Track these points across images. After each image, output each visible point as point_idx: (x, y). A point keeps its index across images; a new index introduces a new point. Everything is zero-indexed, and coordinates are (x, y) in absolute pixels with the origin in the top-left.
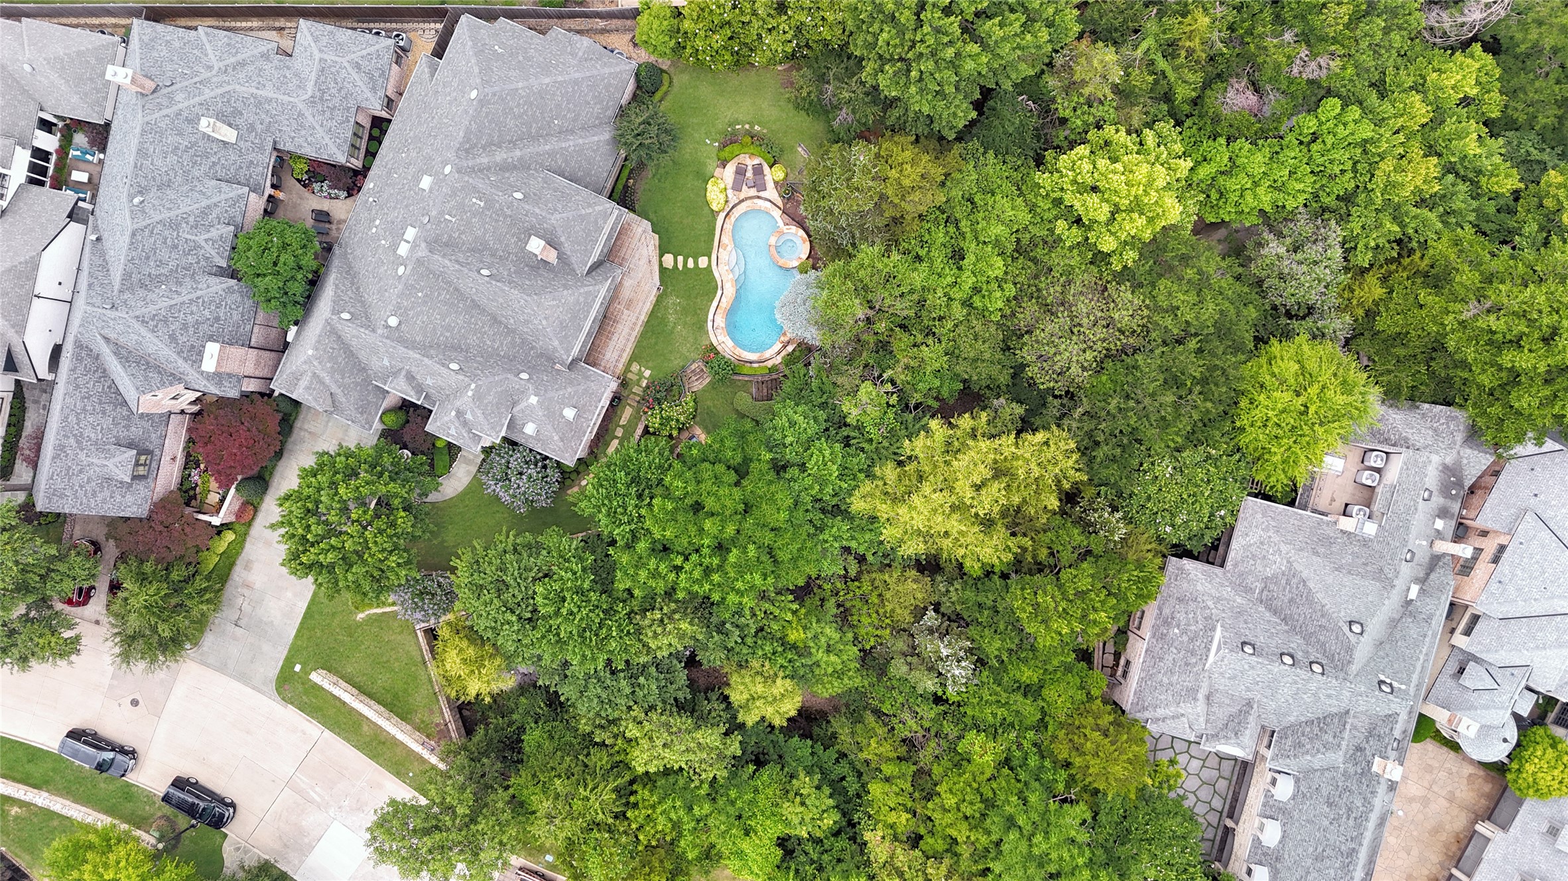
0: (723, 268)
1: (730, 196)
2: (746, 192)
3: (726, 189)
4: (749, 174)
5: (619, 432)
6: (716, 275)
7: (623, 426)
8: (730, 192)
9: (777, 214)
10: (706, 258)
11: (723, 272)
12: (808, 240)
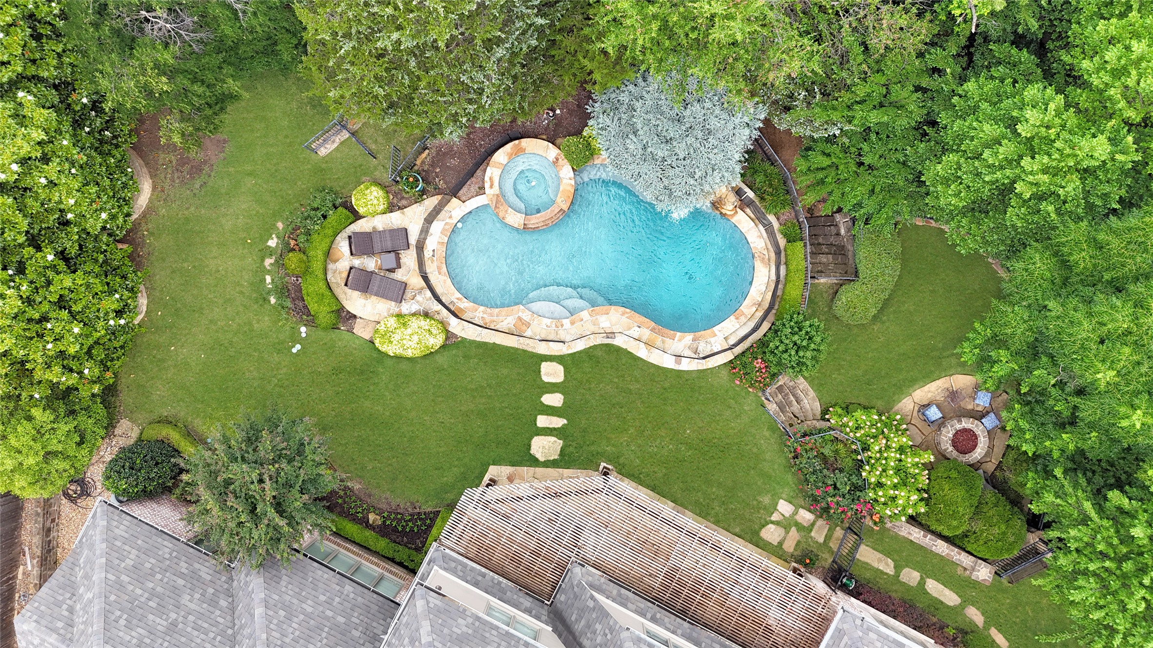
0: (568, 330)
1: (415, 308)
2: (408, 272)
3: (399, 316)
4: (370, 264)
5: (911, 576)
6: (580, 346)
7: (898, 568)
8: (406, 308)
9: (456, 209)
10: (545, 367)
11: (576, 330)
12: (517, 142)
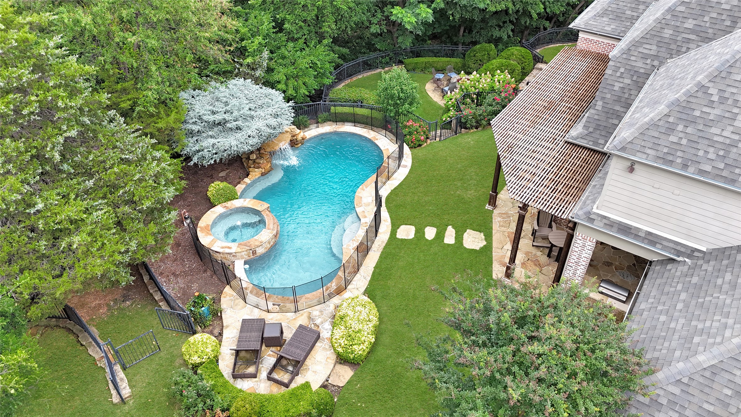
4: (268, 361)
10: (400, 236)
12: (198, 229)
